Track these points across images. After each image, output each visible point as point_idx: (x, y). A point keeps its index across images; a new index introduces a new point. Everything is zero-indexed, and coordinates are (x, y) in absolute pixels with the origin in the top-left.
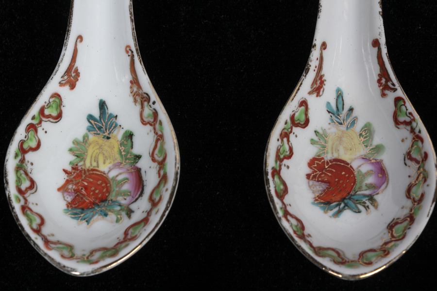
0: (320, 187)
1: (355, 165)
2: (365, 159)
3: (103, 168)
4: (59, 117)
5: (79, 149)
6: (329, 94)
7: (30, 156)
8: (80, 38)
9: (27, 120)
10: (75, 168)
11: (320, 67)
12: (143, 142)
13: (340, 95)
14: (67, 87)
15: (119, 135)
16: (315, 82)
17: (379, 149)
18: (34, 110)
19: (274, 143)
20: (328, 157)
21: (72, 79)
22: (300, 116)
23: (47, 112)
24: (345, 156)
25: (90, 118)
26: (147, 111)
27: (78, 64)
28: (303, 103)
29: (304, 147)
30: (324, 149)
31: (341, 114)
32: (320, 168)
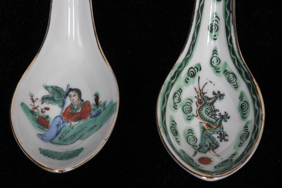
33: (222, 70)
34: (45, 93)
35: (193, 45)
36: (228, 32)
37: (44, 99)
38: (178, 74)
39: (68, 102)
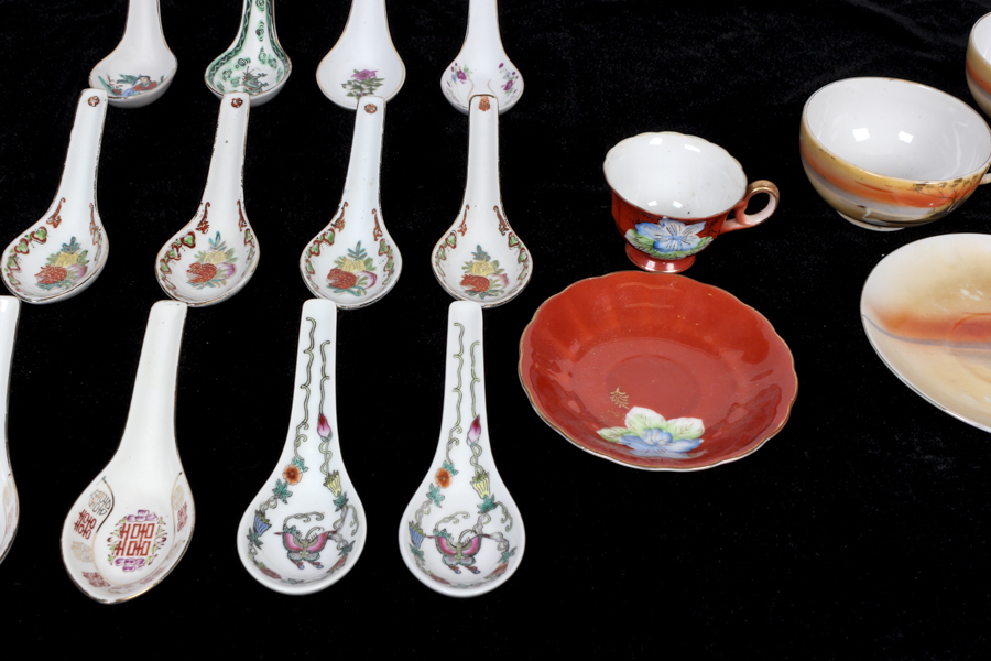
0: (194, 276)
1: (218, 267)
2: (225, 263)
3: (65, 266)
4: (44, 241)
5: (53, 258)
6: (211, 233)
7: (19, 255)
8: (63, 199)
9: (22, 236)
10: (48, 266)
11: (205, 217)
12: (90, 257)
13: (218, 234)
14: (52, 226)
15: (79, 252)
16: (201, 223)
17: (235, 259)
18: (28, 232)
19: (166, 247)
20: (204, 263)
21: (56, 221)
22: (188, 239)
23: (36, 236)
24: (212, 263)
25: (64, 245)
26: (96, 236)
27: (61, 214)
28: (191, 233)
29: (189, 257)
30: (202, 259)
31: (217, 244)
32: (197, 268)
33: (266, 59)
34: (121, 78)
35: (242, 42)
36: (269, 30)
37: (118, 81)
38: (228, 58)
39: (139, 82)
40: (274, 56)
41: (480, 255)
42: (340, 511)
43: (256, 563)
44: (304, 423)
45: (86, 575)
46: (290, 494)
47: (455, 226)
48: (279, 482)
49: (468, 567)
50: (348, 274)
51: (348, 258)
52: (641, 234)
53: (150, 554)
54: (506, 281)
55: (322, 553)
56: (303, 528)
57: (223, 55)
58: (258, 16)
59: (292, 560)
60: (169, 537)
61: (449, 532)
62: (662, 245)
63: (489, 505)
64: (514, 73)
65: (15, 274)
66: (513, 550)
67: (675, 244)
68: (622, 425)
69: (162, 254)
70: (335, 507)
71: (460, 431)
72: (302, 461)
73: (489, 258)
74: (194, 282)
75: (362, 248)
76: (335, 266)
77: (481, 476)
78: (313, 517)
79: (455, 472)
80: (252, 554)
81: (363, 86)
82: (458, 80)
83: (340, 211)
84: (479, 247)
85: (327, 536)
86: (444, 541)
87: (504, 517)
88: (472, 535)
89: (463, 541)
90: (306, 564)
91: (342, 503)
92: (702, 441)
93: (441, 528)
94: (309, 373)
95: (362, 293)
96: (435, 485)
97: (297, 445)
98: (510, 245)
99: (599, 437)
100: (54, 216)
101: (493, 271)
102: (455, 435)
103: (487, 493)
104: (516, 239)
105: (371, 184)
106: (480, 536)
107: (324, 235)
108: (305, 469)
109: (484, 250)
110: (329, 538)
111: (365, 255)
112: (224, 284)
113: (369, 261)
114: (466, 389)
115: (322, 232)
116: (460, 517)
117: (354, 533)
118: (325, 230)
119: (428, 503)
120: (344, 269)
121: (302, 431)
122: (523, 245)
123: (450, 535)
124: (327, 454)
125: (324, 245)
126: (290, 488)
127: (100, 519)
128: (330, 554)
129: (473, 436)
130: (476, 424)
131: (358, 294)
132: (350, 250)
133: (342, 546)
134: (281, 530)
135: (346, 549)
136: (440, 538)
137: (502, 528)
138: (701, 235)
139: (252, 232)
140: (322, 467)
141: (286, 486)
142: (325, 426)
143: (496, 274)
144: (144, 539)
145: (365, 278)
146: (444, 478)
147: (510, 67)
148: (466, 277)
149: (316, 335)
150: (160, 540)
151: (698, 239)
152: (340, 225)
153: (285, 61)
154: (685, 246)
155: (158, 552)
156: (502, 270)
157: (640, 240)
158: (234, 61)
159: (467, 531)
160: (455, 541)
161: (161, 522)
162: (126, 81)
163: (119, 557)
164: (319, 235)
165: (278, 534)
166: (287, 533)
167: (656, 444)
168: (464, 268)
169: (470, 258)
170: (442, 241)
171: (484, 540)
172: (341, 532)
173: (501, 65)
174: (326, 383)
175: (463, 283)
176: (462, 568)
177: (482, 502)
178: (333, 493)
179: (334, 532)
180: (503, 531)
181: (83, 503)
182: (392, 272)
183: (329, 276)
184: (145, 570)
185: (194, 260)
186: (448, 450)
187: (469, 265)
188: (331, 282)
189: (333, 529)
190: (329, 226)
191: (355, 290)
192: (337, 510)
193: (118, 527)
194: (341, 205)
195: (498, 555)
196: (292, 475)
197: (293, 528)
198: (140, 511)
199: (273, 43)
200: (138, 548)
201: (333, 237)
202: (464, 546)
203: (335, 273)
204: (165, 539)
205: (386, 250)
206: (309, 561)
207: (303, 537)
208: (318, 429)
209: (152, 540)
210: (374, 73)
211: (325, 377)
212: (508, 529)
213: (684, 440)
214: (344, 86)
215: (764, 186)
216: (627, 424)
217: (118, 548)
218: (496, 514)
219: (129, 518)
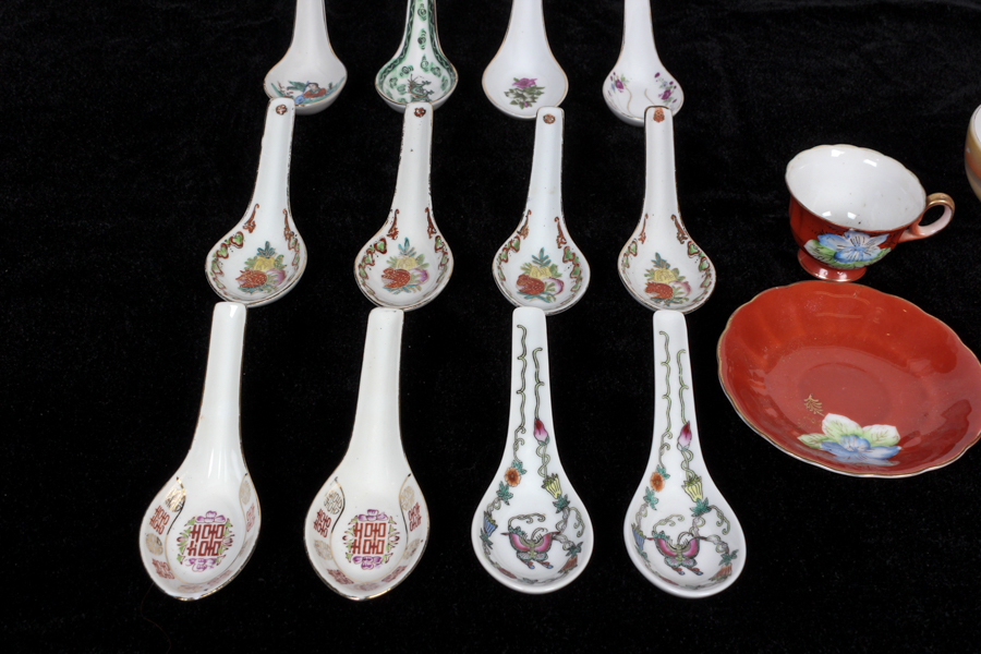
0: (389, 281)
1: (411, 272)
2: (417, 269)
3: (263, 270)
4: (241, 245)
5: (251, 262)
6: (400, 239)
7: (221, 259)
8: (257, 205)
9: (222, 241)
10: (247, 270)
11: (395, 223)
12: (287, 261)
13: (407, 241)
14: (247, 231)
15: (275, 257)
16: (391, 230)
17: (426, 265)
18: (227, 237)
19: (362, 253)
20: (396, 268)
21: (251, 227)
22: (380, 245)
23: (234, 240)
24: (405, 268)
25: (260, 249)
26: (292, 241)
27: (255, 219)
28: (383, 240)
29: (382, 262)
30: (394, 265)
31: (407, 250)
32: (390, 273)
33: (429, 67)
34: (291, 85)
35: (405, 50)
36: (432, 39)
37: (288, 88)
38: (393, 66)
39: (308, 89)
40: (437, 64)
41: (660, 262)
42: (561, 513)
43: (492, 562)
44: (522, 427)
45: (330, 572)
46: (511, 496)
47: (636, 235)
48: (501, 485)
49: (690, 568)
50: (536, 281)
51: (533, 264)
52: (822, 244)
53: (385, 552)
54: (689, 289)
55: (548, 553)
56: (528, 529)
57: (389, 63)
58: (419, 25)
59: (522, 560)
60: (403, 536)
61: (667, 534)
62: (844, 256)
63: (702, 509)
64: (671, 83)
65: (219, 277)
66: (735, 553)
67: (856, 255)
68: (820, 431)
69: (358, 260)
70: (555, 509)
71: (671, 437)
72: (521, 464)
73: (668, 266)
74: (390, 287)
75: (545, 254)
76: (522, 272)
77: (692, 480)
78: (535, 518)
79: (667, 476)
80: (487, 554)
81: (525, 94)
82: (616, 89)
83: (524, 219)
84: (657, 255)
85: (551, 537)
86: (663, 542)
87: (720, 520)
88: (690, 538)
89: (681, 543)
90: (535, 564)
91: (562, 505)
92: (899, 448)
93: (659, 529)
94: (523, 379)
95: (552, 299)
96: (651, 489)
97: (516, 449)
98: (689, 254)
99: (801, 443)
100: (249, 222)
101: (674, 279)
102: (666, 440)
103: (700, 497)
104: (695, 248)
105: (552, 192)
106: (698, 539)
107: (511, 242)
108: (524, 472)
109: (663, 257)
110: (554, 539)
111: (549, 262)
112: (419, 289)
113: (553, 268)
114: (674, 396)
115: (509, 240)
116: (675, 519)
117: (580, 535)
118: (512, 237)
119: (645, 506)
120: (531, 276)
121: (520, 435)
122: (703, 254)
123: (668, 537)
124: (545, 458)
125: (511, 252)
126: (511, 490)
127: (334, 518)
128: (557, 555)
129: (683, 442)
130: (686, 430)
131: (548, 300)
132: (534, 257)
133: (567, 546)
134: (506, 531)
135: (574, 549)
136: (660, 539)
137: (719, 531)
138: (881, 246)
139: (443, 239)
140: (540, 470)
141: (507, 488)
142: (542, 431)
143: (678, 281)
144: (378, 538)
145: (552, 285)
146: (657, 482)
147: (667, 77)
148: (649, 284)
149: (527, 342)
150: (393, 539)
151: (879, 250)
152: (524, 232)
153: (450, 70)
154: (865, 256)
155: (393, 550)
156: (683, 277)
157: (821, 250)
158: (399, 68)
159: (684, 533)
160: (674, 543)
161: (391, 520)
162: (295, 88)
163: (356, 555)
164: (507, 243)
165: (504, 534)
166: (513, 533)
167: (855, 451)
168: (646, 275)
169: (651, 266)
170: (625, 249)
171: (702, 542)
172: (565, 533)
173: (657, 75)
174: (541, 389)
175: (648, 290)
176: (684, 569)
177: (694, 505)
178: (553, 494)
179: (558, 533)
180: (720, 534)
181: (318, 503)
182: (580, 279)
183: (518, 283)
184: (383, 569)
185: (387, 266)
186: (661, 454)
187: (650, 273)
188: (520, 288)
189: (555, 530)
190: (515, 234)
191: (545, 296)
192: (558, 512)
193: (351, 526)
194: (525, 213)
195: (719, 558)
196: (513, 477)
197: (518, 529)
198: (369, 511)
199: (435, 51)
200: (373, 547)
201: (518, 244)
202: (684, 548)
203: (523, 279)
204: (398, 538)
205: (571, 257)
206: (538, 561)
207: (529, 537)
208: (535, 434)
209: (386, 538)
210: (533, 81)
211: (539, 383)
212: (725, 532)
213: (882, 447)
214: (507, 94)
215: (941, 198)
216: (825, 431)
217: (354, 546)
218: (711, 517)
219: (360, 517)
